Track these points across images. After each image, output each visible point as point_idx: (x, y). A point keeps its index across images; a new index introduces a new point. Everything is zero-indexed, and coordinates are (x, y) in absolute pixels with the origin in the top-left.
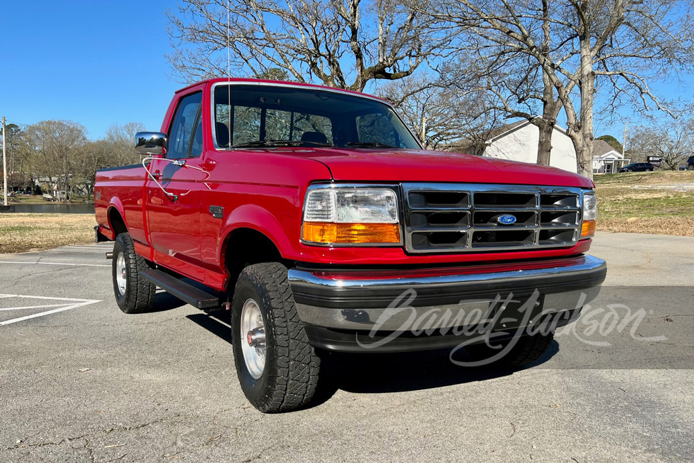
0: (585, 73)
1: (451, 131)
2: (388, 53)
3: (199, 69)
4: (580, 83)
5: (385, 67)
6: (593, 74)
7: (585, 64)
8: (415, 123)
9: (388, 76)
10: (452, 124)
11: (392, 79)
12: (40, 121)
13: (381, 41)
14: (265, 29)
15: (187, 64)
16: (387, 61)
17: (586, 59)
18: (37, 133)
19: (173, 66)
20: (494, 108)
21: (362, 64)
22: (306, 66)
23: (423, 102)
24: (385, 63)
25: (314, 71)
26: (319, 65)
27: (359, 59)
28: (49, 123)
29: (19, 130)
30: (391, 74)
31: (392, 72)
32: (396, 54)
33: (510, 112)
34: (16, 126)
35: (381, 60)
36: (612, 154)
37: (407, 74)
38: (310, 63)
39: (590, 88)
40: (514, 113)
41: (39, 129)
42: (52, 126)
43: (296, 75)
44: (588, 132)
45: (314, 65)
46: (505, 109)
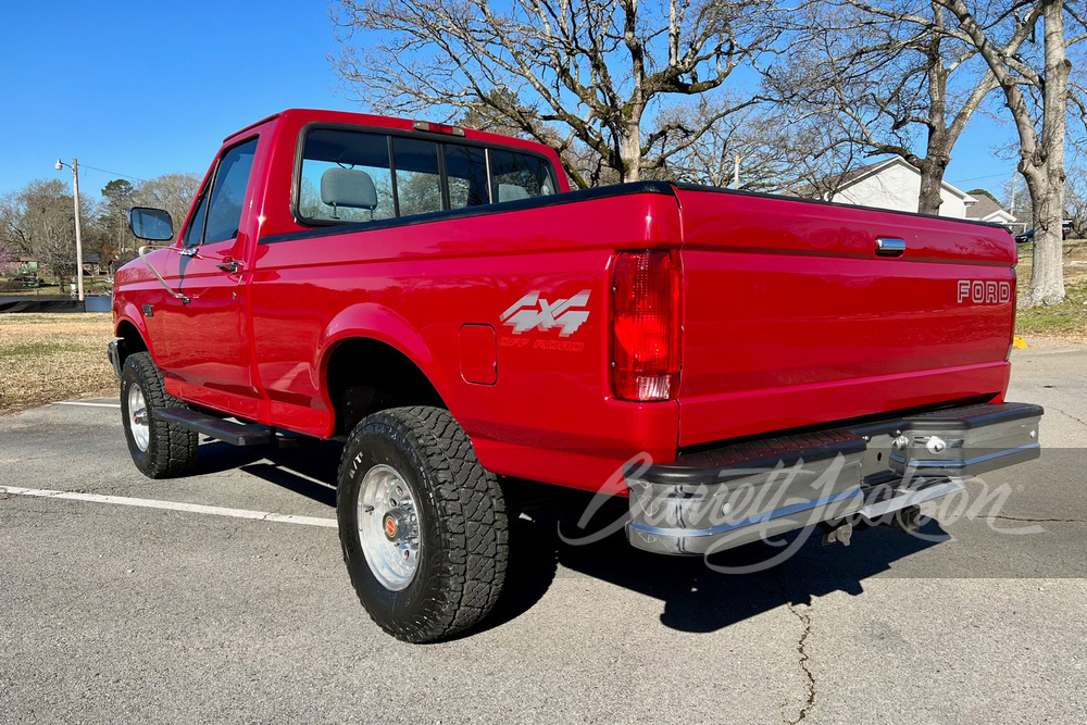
0: (1054, 62)
1: (766, 181)
2: (684, 50)
3: (382, 79)
4: (1042, 82)
5: (680, 72)
6: (1067, 64)
7: (1054, 47)
8: (711, 170)
9: (684, 89)
10: (766, 170)
11: (689, 93)
12: (160, 175)
13: (673, 31)
14: (487, 10)
15: (363, 71)
16: (683, 63)
17: (1054, 37)
18: (156, 192)
19: (338, 72)
20: (851, 140)
21: (642, 68)
22: (552, 75)
23: (725, 136)
24: (680, 66)
25: (565, 82)
26: (572, 73)
27: (637, 61)
28: (174, 177)
29: (131, 188)
30: (688, 85)
31: (690, 82)
32: (697, 52)
33: (874, 145)
34: (127, 183)
35: (673, 62)
36: (998, 215)
37: (714, 84)
38: (558, 69)
39: (1061, 89)
40: (881, 147)
41: (158, 186)
42: (177, 183)
43: (538, 85)
44: (1056, 166)
45: (564, 72)
46: (868, 143)
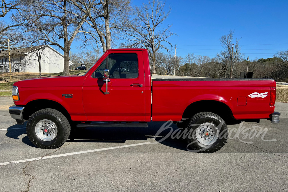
4: (105, 36)
6: (111, 33)
7: (107, 29)
37: (2, 16)
39: (110, 39)
40: (53, 43)
46: (49, 41)
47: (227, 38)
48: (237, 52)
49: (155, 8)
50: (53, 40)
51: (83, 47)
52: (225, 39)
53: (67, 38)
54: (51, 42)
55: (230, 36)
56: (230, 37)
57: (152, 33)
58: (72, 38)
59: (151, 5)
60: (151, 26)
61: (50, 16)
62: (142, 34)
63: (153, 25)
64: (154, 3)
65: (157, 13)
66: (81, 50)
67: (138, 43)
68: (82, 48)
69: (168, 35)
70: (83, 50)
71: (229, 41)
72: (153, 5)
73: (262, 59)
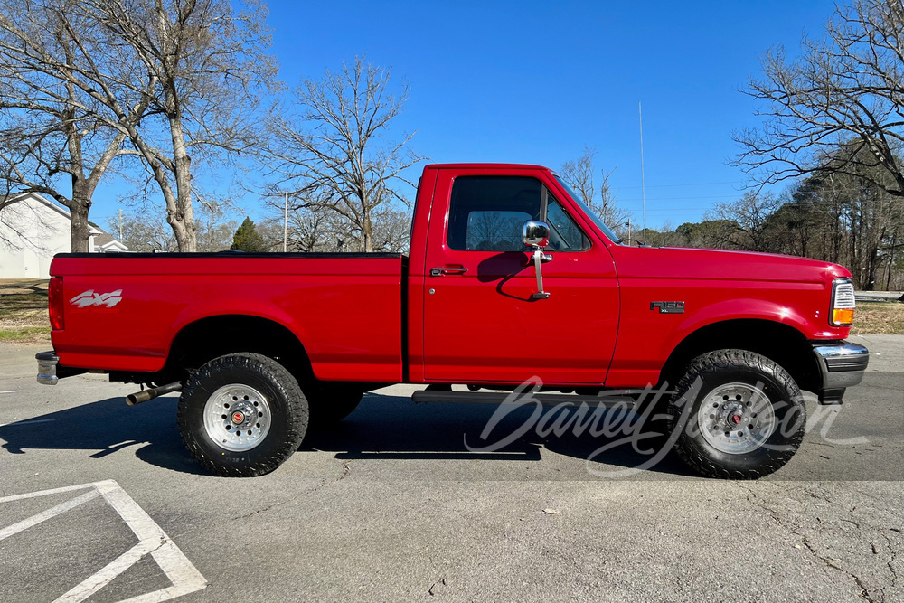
0: (180, 156)
4: (174, 167)
6: (188, 158)
7: (179, 146)
17: (178, 140)
20: (7, 178)
36: (113, 244)
39: (186, 174)
40: (34, 187)
44: (190, 221)
46: (20, 181)
47: (576, 167)
48: (608, 207)
49: (362, 87)
50: (38, 178)
51: (139, 198)
52: (571, 171)
53: (82, 172)
54: (27, 184)
55: (585, 162)
56: (584, 165)
57: (358, 155)
58: (96, 171)
59: (352, 76)
60: (355, 137)
61: (26, 106)
62: (329, 159)
63: (360, 133)
64: (360, 71)
65: (370, 99)
66: (135, 208)
67: (318, 183)
68: (137, 201)
69: (407, 161)
70: (141, 205)
71: (582, 178)
72: (357, 77)
73: (688, 224)
